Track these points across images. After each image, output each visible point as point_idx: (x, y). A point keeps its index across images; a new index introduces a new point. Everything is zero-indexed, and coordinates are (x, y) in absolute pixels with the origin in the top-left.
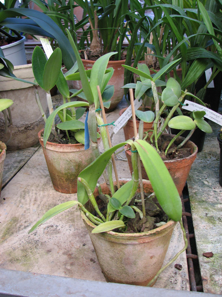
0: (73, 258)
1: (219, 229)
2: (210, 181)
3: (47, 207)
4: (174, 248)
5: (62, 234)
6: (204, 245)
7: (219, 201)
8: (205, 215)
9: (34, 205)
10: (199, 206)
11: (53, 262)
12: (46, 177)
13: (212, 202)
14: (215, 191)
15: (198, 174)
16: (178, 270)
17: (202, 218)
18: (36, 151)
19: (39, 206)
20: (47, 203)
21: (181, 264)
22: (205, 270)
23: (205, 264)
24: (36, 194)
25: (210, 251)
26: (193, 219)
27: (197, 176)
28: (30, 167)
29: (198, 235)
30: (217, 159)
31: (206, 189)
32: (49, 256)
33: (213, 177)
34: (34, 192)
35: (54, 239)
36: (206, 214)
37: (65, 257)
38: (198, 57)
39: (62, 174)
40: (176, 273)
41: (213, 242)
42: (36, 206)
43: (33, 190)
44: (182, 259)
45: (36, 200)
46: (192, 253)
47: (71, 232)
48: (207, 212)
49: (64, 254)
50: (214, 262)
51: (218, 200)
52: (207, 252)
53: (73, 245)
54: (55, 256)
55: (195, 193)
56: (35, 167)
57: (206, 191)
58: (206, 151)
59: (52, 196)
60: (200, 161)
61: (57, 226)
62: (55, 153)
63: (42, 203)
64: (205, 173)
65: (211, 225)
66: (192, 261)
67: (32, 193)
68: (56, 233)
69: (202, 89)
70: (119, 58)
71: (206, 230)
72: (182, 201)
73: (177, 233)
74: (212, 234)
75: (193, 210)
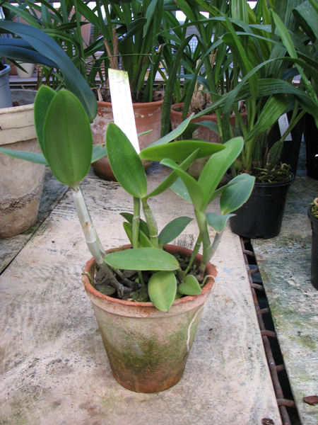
0: (96, 414)
2: (297, 281)
3: (50, 330)
4: (256, 390)
5: (77, 373)
6: (302, 383)
7: (315, 311)
8: (297, 334)
9: (28, 326)
10: (286, 320)
11: (64, 422)
13: (304, 313)
14: (307, 296)
15: (278, 270)
17: (292, 339)
18: (28, 241)
19: (36, 327)
20: (50, 322)
21: (271, 418)
23: (309, 416)
24: (31, 308)
25: (313, 394)
26: (280, 342)
27: (277, 273)
28: (20, 266)
29: (291, 368)
30: (303, 247)
31: (293, 292)
32: (58, 412)
33: (300, 274)
34: (28, 305)
35: (63, 382)
36: (299, 332)
37: (84, 412)
38: (276, 92)
41: (316, 378)
42: (32, 328)
43: (25, 302)
44: (271, 408)
45: (31, 318)
46: (285, 397)
47: (91, 370)
48: (299, 330)
49: (82, 407)
51: (313, 309)
52: (309, 395)
53: (95, 392)
54: (66, 412)
55: (278, 300)
56: (27, 265)
57: (292, 296)
58: (285, 235)
59: (56, 310)
60: (278, 250)
61: (67, 360)
63: (42, 322)
64: (288, 268)
65: (309, 350)
66: (286, 411)
67: (25, 307)
68: (66, 373)
69: (277, 143)
70: (151, 99)
71: (301, 358)
72: (259, 312)
73: (257, 365)
74: (312, 365)
75: (278, 328)
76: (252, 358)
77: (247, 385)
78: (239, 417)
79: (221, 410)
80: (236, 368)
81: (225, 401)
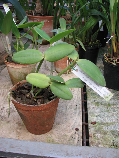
0: (21, 125)
1: (101, 109)
4: (76, 119)
5: (16, 112)
6: (92, 118)
8: (94, 101)
9: (2, 96)
10: (91, 96)
11: (10, 128)
12: (10, 81)
16: (77, 131)
17: (92, 103)
18: (5, 67)
19: (5, 97)
21: (79, 128)
22: (91, 131)
23: (92, 128)
24: (4, 90)
25: (95, 121)
26: (88, 104)
28: (1, 76)
29: (89, 112)
32: (9, 124)
34: (3, 89)
35: (12, 115)
36: (95, 101)
37: (17, 125)
38: (93, 14)
39: (17, 80)
40: (75, 133)
41: (97, 116)
42: (3, 97)
43: (2, 88)
44: (79, 125)
45: (3, 94)
46: (85, 122)
48: (95, 100)
49: (17, 123)
50: (96, 127)
52: (93, 121)
54: (11, 124)
55: (90, 89)
56: (4, 75)
61: (14, 108)
62: (13, 68)
65: (97, 107)
66: (85, 126)
67: (2, 90)
68: (13, 112)
69: (96, 32)
71: (94, 109)
72: (83, 93)
73: (78, 111)
74: (96, 112)
75: (88, 99)
76: (77, 109)
77: (73, 118)
78: (68, 128)
79: (62, 125)
80: (70, 112)
81: (64, 122)
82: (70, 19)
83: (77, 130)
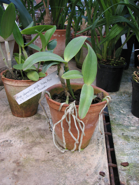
0: (20, 166)
1: (132, 145)
2: (125, 111)
3: (5, 127)
4: (99, 159)
5: (14, 147)
6: (121, 157)
7: (132, 124)
10: (117, 128)
11: (4, 169)
12: (7, 106)
13: (127, 125)
14: (129, 118)
15: (116, 106)
16: (101, 176)
17: (119, 136)
18: (2, 89)
20: (6, 124)
21: (104, 172)
22: (123, 176)
23: (123, 172)
25: (126, 162)
26: (113, 137)
27: (116, 107)
29: (117, 149)
30: (129, 96)
31: (122, 116)
32: (2, 164)
33: (127, 108)
35: (7, 150)
37: (15, 165)
38: (118, 21)
40: (100, 179)
41: (128, 155)
44: (105, 167)
46: (112, 163)
47: (21, 146)
48: (123, 133)
49: (14, 162)
50: (129, 170)
51: (131, 124)
52: (124, 162)
53: (21, 156)
54: (6, 164)
55: (114, 119)
57: (122, 117)
58: (122, 91)
59: (10, 119)
60: (117, 97)
61: (11, 141)
63: (2, 124)
64: (121, 105)
65: (126, 142)
66: (112, 169)
68: (9, 146)
71: (122, 145)
72: (105, 124)
73: (101, 148)
74: (127, 148)
75: (113, 131)
76: (99, 144)
77: (95, 157)
78: (89, 171)
79: (80, 167)
80: (90, 148)
81: (83, 163)
82: (86, 34)
83: (102, 174)
